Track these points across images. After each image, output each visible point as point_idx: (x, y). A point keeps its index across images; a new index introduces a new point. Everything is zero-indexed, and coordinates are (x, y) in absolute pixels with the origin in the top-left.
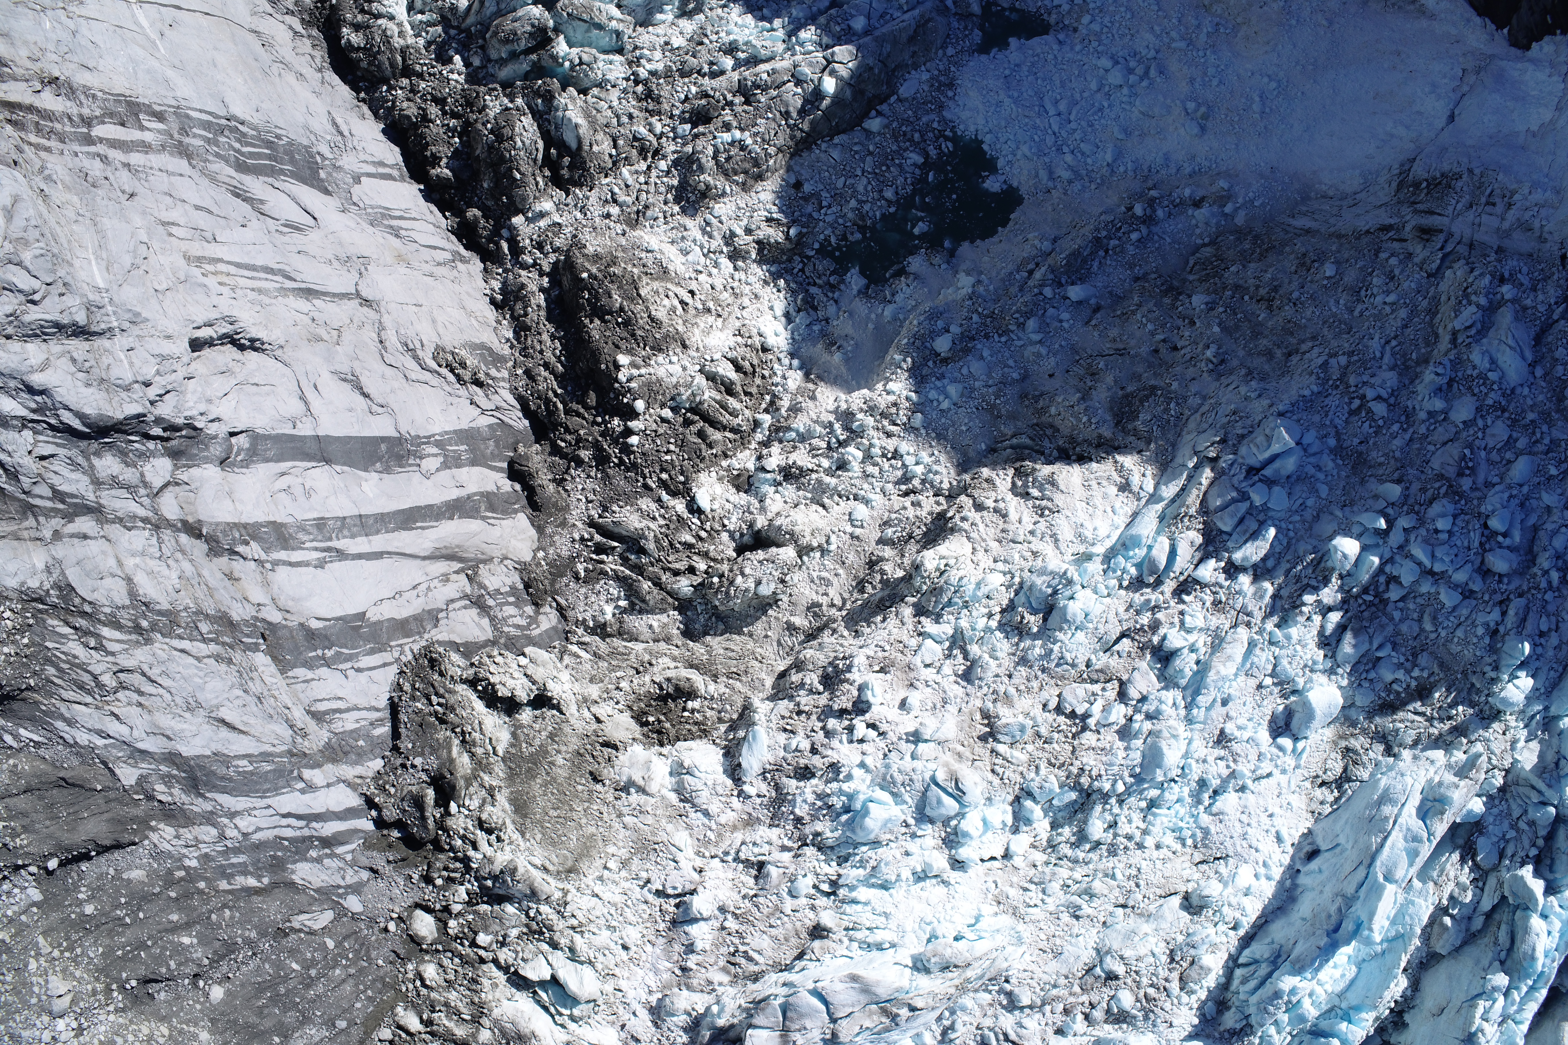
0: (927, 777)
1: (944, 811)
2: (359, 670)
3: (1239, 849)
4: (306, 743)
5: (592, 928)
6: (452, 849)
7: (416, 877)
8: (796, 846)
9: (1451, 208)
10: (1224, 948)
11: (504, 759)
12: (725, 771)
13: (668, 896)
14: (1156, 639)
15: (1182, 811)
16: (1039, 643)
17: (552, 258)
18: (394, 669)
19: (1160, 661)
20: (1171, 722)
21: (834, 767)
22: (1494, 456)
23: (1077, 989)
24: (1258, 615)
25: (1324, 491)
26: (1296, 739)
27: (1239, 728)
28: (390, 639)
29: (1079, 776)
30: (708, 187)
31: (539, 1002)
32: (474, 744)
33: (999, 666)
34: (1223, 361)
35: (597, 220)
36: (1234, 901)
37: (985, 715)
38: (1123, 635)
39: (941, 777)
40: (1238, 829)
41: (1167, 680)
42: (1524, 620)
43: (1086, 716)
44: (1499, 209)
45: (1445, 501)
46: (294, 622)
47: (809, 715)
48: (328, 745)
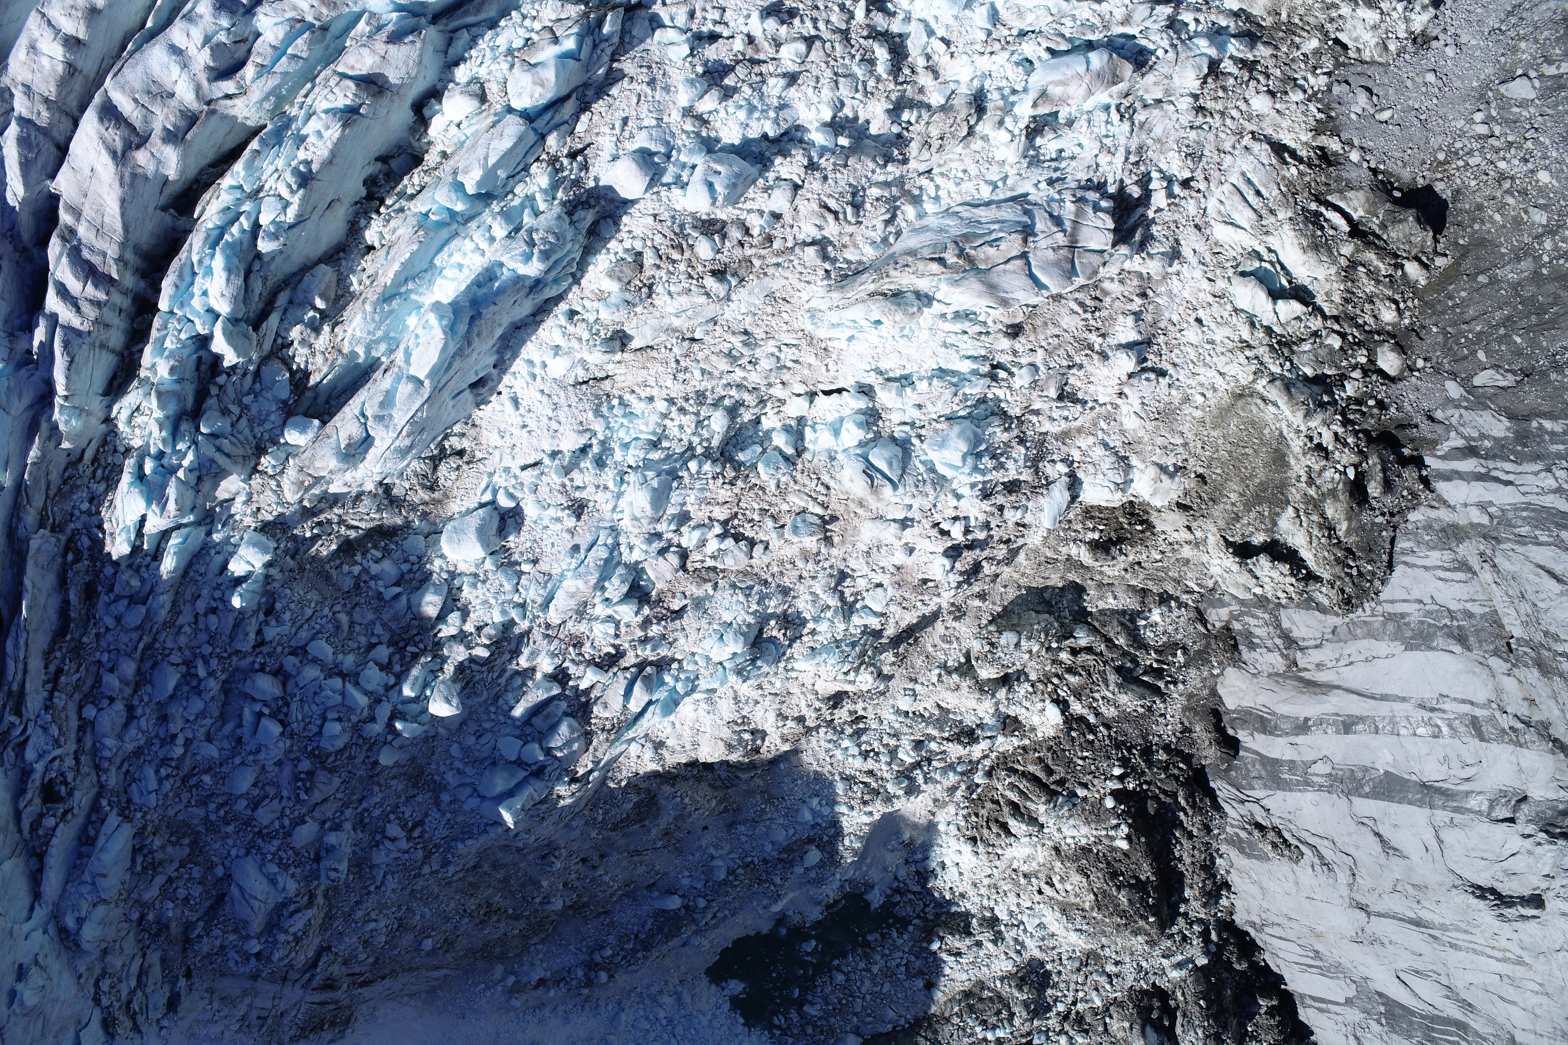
0: (901, 490)
1: (886, 454)
2: (1420, 602)
3: (562, 394)
4: (1482, 548)
5: (1231, 345)
6: (1356, 433)
7: (1393, 410)
8: (1027, 416)
9: (303, 1010)
10: (587, 293)
11: (1288, 502)
12: (1081, 483)
13: (1153, 370)
14: (646, 611)
15: (622, 434)
16: (770, 611)
17: (1175, 929)
18: (1382, 597)
19: (639, 586)
20: (637, 531)
21: (986, 495)
22: (271, 791)
23: (757, 263)
24: (537, 634)
25: (455, 750)
26: (493, 503)
27: (558, 520)
28: (1384, 624)
29: (736, 478)
30: (1020, 988)
31: (1288, 273)
32: (1321, 526)
33: (810, 587)
34: (543, 857)
35: (1128, 960)
36: (575, 344)
37: (828, 540)
38: (678, 614)
39: (888, 490)
40: (562, 415)
41: (636, 571)
42: (236, 625)
43: (722, 537)
44: (254, 1014)
45: (331, 749)
46: (1477, 653)
47: (1001, 541)
48: (1460, 541)
